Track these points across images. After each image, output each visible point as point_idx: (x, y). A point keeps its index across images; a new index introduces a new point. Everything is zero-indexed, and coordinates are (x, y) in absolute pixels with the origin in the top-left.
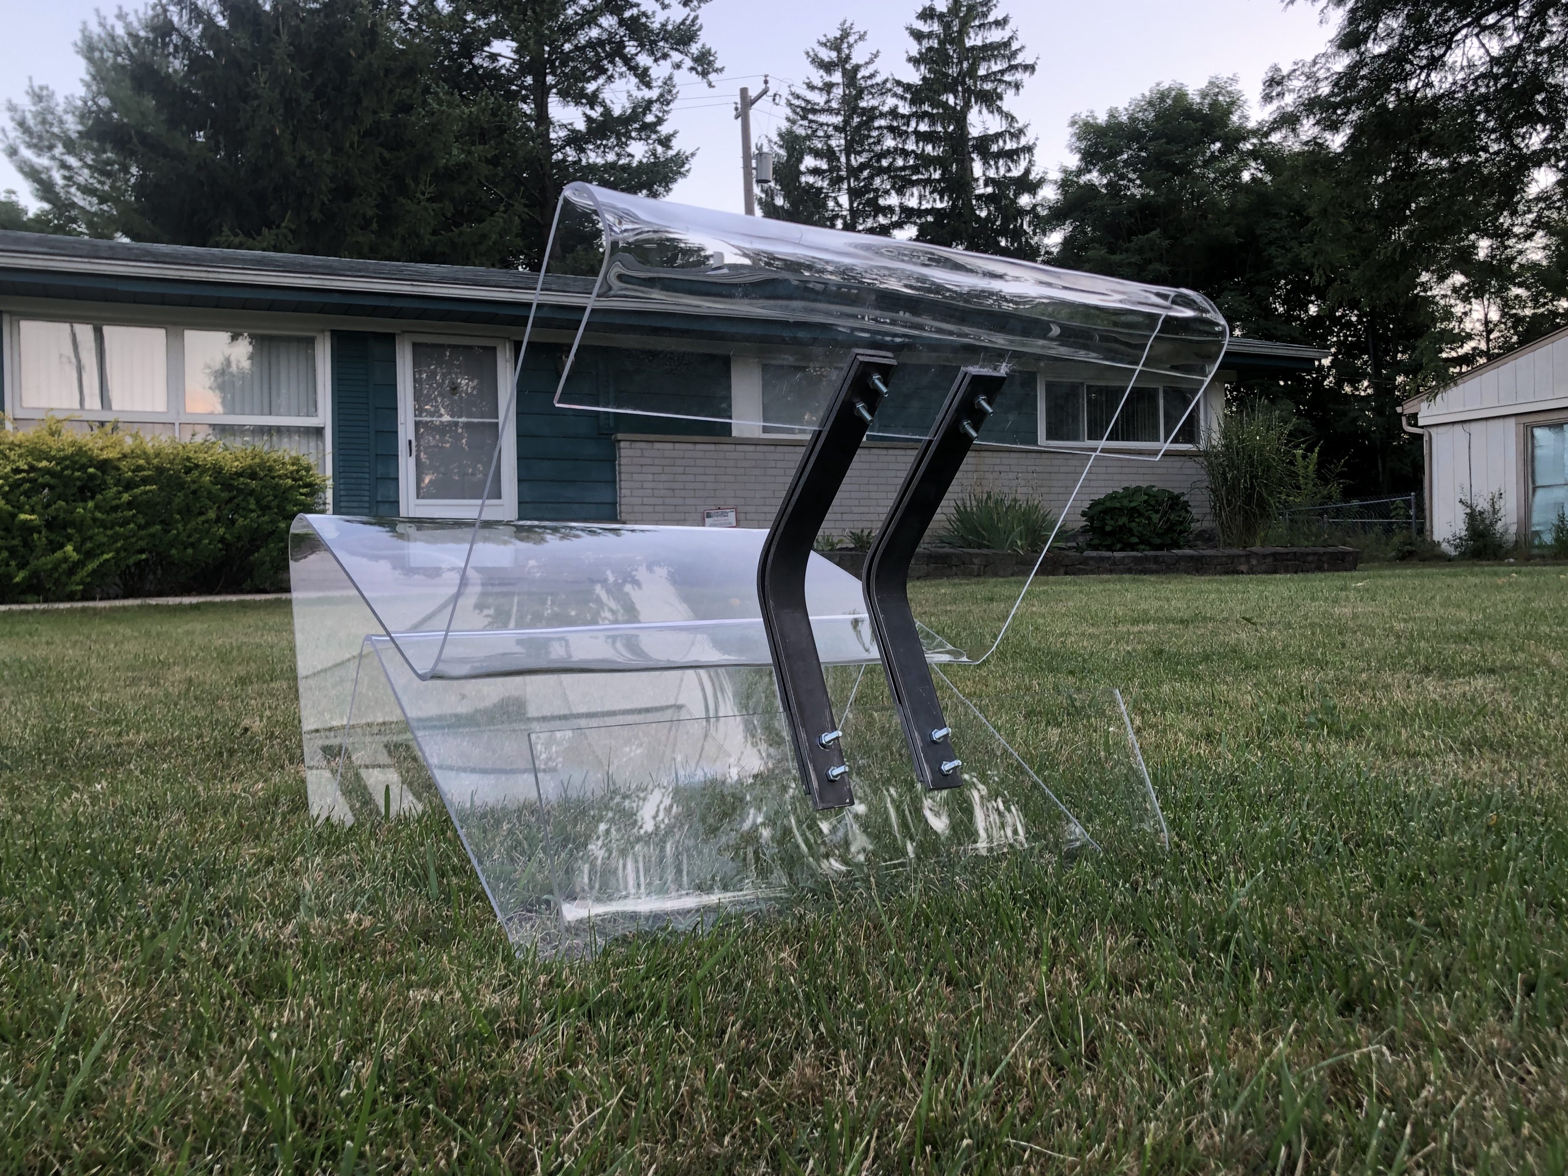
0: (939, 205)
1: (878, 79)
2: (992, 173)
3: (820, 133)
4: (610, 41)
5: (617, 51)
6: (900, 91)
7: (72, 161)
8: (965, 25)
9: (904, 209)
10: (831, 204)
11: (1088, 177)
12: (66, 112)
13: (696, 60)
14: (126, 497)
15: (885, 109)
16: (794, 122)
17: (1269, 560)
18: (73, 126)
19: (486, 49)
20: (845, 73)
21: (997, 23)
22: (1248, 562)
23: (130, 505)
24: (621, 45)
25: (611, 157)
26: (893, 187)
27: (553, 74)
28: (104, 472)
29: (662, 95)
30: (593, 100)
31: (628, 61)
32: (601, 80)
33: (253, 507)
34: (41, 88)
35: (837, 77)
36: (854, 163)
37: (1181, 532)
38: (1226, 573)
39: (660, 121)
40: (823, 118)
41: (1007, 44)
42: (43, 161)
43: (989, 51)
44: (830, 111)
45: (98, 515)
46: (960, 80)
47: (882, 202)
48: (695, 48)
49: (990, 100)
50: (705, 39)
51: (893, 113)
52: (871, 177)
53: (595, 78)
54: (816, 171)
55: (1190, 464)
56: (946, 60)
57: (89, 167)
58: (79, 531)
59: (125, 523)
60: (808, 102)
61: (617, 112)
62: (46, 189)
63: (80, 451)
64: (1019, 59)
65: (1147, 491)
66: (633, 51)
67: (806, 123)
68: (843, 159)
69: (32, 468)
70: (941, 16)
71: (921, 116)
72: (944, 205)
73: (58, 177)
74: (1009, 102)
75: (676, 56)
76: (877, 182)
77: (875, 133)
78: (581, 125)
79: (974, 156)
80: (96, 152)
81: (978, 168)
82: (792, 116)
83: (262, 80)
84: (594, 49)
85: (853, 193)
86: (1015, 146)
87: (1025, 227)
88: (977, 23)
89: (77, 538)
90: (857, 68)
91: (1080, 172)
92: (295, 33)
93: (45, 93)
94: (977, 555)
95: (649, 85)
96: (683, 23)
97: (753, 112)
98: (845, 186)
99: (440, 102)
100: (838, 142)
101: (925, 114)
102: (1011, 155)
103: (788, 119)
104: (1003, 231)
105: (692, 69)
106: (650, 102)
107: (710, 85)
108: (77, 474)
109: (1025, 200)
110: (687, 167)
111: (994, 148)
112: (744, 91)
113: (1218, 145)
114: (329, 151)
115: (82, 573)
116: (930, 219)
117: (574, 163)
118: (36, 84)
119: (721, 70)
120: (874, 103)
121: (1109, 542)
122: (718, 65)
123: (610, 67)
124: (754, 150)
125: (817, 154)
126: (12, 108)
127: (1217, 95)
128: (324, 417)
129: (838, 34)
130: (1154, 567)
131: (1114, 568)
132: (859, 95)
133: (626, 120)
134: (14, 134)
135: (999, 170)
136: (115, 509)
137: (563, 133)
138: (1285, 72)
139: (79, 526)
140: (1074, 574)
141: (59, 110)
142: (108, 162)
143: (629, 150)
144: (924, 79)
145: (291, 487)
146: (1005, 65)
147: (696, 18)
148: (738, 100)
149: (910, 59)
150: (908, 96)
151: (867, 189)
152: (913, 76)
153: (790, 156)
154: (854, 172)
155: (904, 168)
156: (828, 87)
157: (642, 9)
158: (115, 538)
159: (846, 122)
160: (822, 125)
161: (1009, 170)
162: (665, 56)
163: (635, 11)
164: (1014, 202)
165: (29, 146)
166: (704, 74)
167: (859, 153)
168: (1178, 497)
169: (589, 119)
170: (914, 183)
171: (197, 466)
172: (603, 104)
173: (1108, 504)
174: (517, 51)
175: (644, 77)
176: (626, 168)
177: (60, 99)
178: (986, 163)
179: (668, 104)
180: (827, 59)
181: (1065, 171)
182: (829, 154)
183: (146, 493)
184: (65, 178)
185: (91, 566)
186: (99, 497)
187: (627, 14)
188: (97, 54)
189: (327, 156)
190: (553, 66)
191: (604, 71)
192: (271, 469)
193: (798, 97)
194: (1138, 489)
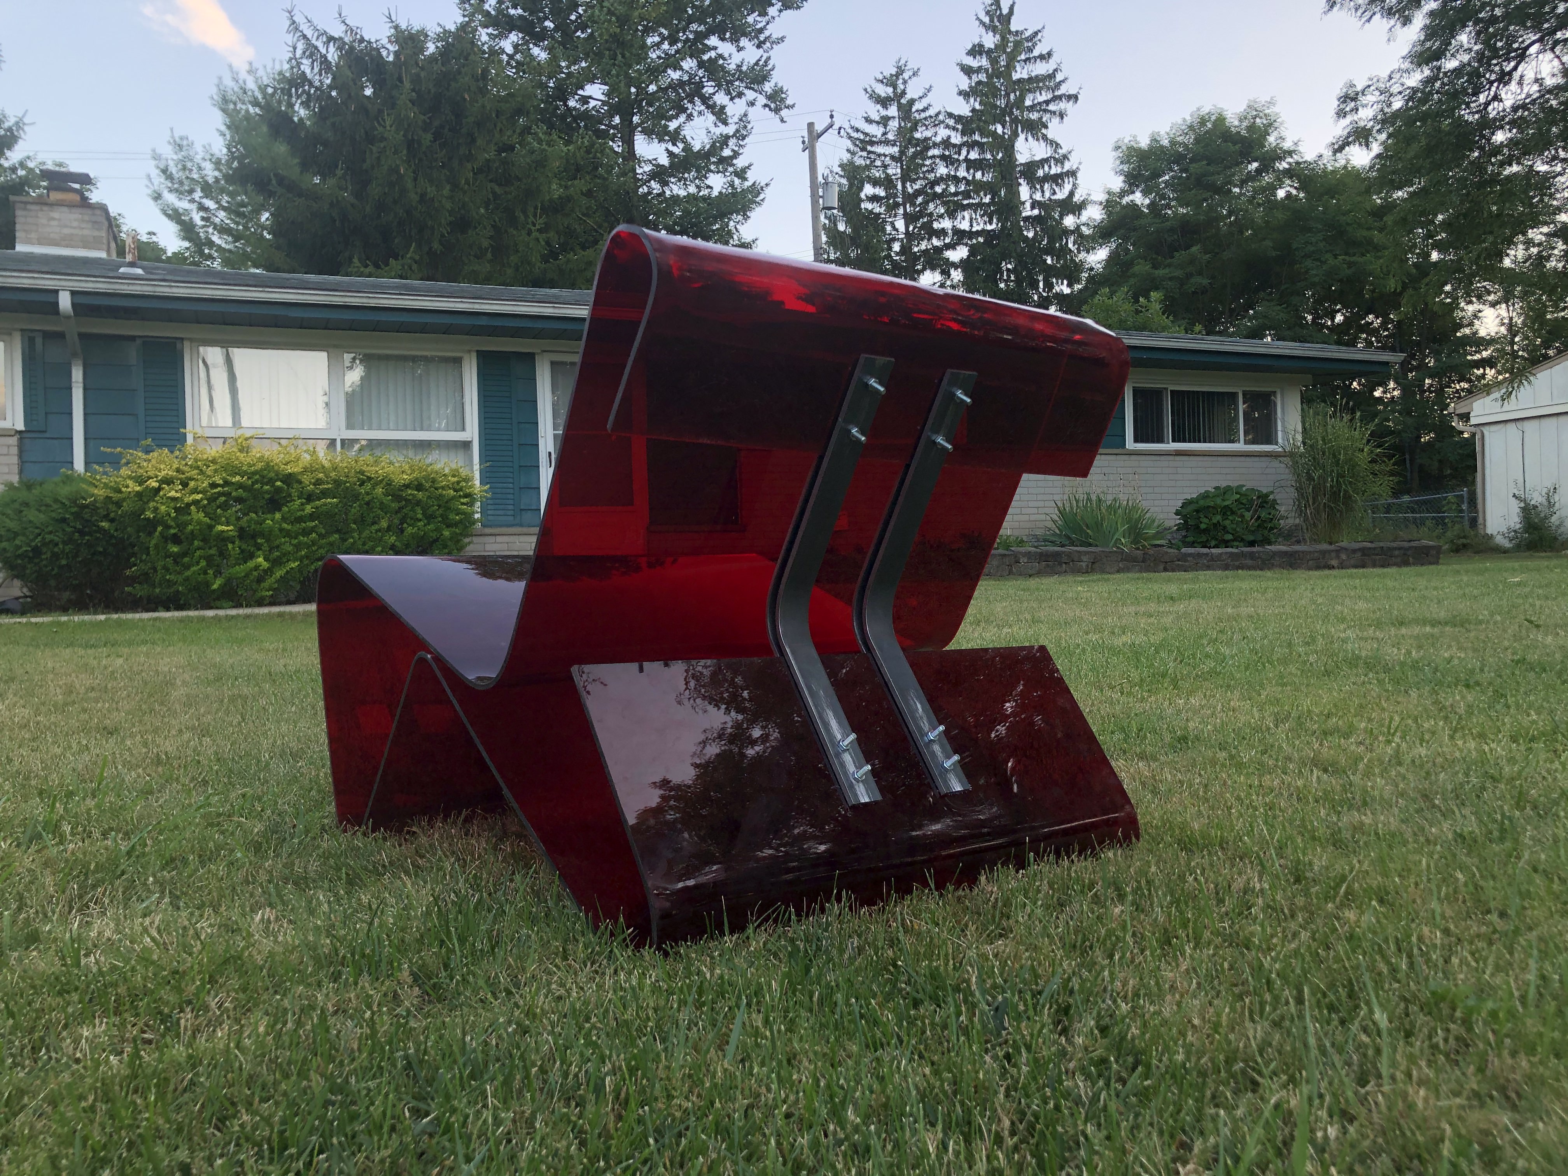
0: (989, 227)
1: (931, 112)
2: (1038, 196)
3: (878, 163)
4: (689, 82)
5: (695, 90)
6: (951, 122)
7: (210, 204)
8: (1012, 59)
9: (957, 232)
10: (889, 228)
11: (1131, 197)
12: (204, 159)
13: (769, 97)
14: (308, 509)
15: (938, 139)
16: (853, 154)
17: (1359, 554)
18: (211, 173)
19: (580, 92)
20: (900, 107)
21: (1042, 57)
22: (1338, 557)
23: (312, 517)
24: (700, 85)
25: (692, 189)
26: (947, 211)
27: (640, 112)
28: (288, 485)
29: (737, 131)
30: (675, 136)
31: (706, 100)
32: (682, 118)
33: (420, 516)
34: (181, 138)
35: (893, 111)
36: (910, 190)
37: (1272, 529)
38: (1318, 568)
39: (736, 154)
40: (880, 149)
41: (1052, 76)
42: (183, 205)
43: (1034, 83)
44: (887, 142)
45: (285, 526)
46: (1007, 110)
47: (936, 225)
48: (768, 87)
49: (1035, 128)
50: (777, 79)
51: (946, 143)
52: (926, 203)
53: (676, 117)
54: (874, 199)
55: (1275, 463)
56: (995, 92)
57: (224, 209)
58: (268, 541)
59: (306, 532)
60: (866, 134)
61: (697, 147)
62: (188, 230)
63: (268, 466)
64: (1063, 90)
65: (1238, 490)
66: (711, 90)
67: (864, 154)
68: (899, 187)
69: (227, 483)
70: (989, 52)
71: (971, 146)
72: (993, 226)
73: (197, 218)
74: (1054, 130)
75: (750, 95)
76: (931, 206)
77: (928, 162)
78: (664, 161)
79: (1021, 181)
80: (231, 194)
81: (1024, 191)
82: (852, 147)
83: (388, 123)
84: (675, 90)
85: (909, 219)
86: (1059, 170)
87: (1070, 245)
88: (1023, 57)
89: (266, 547)
90: (912, 102)
91: (1123, 193)
92: (416, 80)
93: (185, 143)
94: (1086, 553)
95: (725, 123)
96: (757, 64)
97: (819, 145)
98: (901, 211)
99: (540, 142)
100: (894, 170)
101: (976, 143)
102: (1057, 179)
103: (848, 151)
104: (1049, 251)
105: (766, 106)
106: (727, 137)
107: (782, 121)
108: (266, 487)
109: (1069, 221)
110: (761, 197)
111: (1040, 173)
112: (811, 125)
113: (1255, 165)
114: (448, 187)
115: (270, 581)
116: (981, 240)
117: (659, 195)
118: (177, 136)
119: (793, 106)
120: (928, 134)
121: (1204, 538)
122: (789, 102)
123: (690, 106)
124: (820, 179)
125: (875, 183)
126: (156, 157)
127: (1255, 117)
128: (472, 432)
129: (894, 71)
130: (1249, 562)
131: (1211, 564)
132: (914, 128)
133: (705, 155)
134: (159, 181)
135: (1046, 193)
136: (300, 520)
137: (648, 168)
138: (1359, 88)
139: (268, 536)
140: (1173, 570)
141: (198, 158)
142: (243, 204)
143: (708, 182)
144: (973, 110)
145: (453, 498)
146: (1050, 96)
147: (769, 58)
148: (806, 134)
149: (960, 93)
150: (960, 127)
151: (921, 214)
152: (963, 108)
153: (851, 185)
154: (910, 198)
155: (956, 194)
156: (884, 121)
157: (719, 51)
158: (298, 547)
159: (902, 152)
160: (879, 155)
161: (1054, 193)
162: (740, 95)
163: (713, 54)
164: (1059, 222)
165: (171, 191)
166: (777, 110)
167: (914, 181)
168: (1267, 495)
169: (671, 154)
170: (964, 208)
171: (369, 479)
172: (684, 140)
173: (1202, 503)
174: (608, 94)
175: (720, 114)
176: (706, 199)
177: (198, 148)
178: (1033, 187)
179: (744, 139)
180: (883, 95)
181: (1109, 193)
182: (887, 183)
183: (325, 504)
184: (203, 219)
185: (279, 573)
186: (285, 509)
187: (705, 57)
188: (232, 106)
189: (446, 191)
190: (640, 107)
191: (684, 110)
192: (434, 481)
193: (857, 130)
194: (1228, 489)
